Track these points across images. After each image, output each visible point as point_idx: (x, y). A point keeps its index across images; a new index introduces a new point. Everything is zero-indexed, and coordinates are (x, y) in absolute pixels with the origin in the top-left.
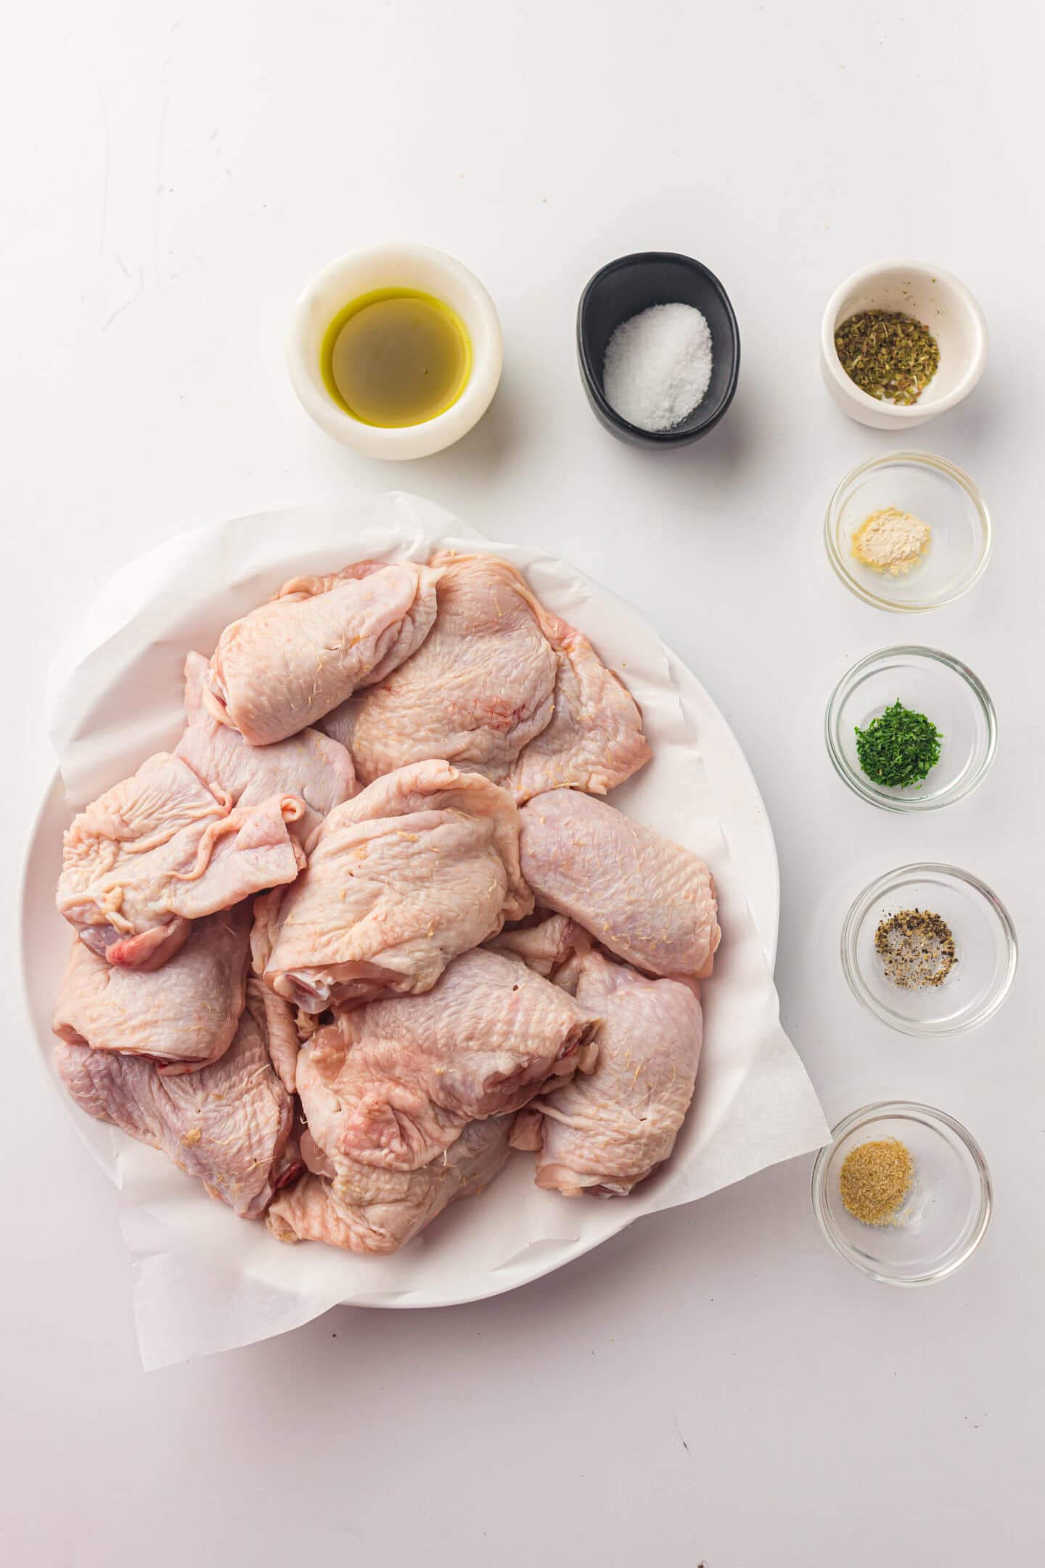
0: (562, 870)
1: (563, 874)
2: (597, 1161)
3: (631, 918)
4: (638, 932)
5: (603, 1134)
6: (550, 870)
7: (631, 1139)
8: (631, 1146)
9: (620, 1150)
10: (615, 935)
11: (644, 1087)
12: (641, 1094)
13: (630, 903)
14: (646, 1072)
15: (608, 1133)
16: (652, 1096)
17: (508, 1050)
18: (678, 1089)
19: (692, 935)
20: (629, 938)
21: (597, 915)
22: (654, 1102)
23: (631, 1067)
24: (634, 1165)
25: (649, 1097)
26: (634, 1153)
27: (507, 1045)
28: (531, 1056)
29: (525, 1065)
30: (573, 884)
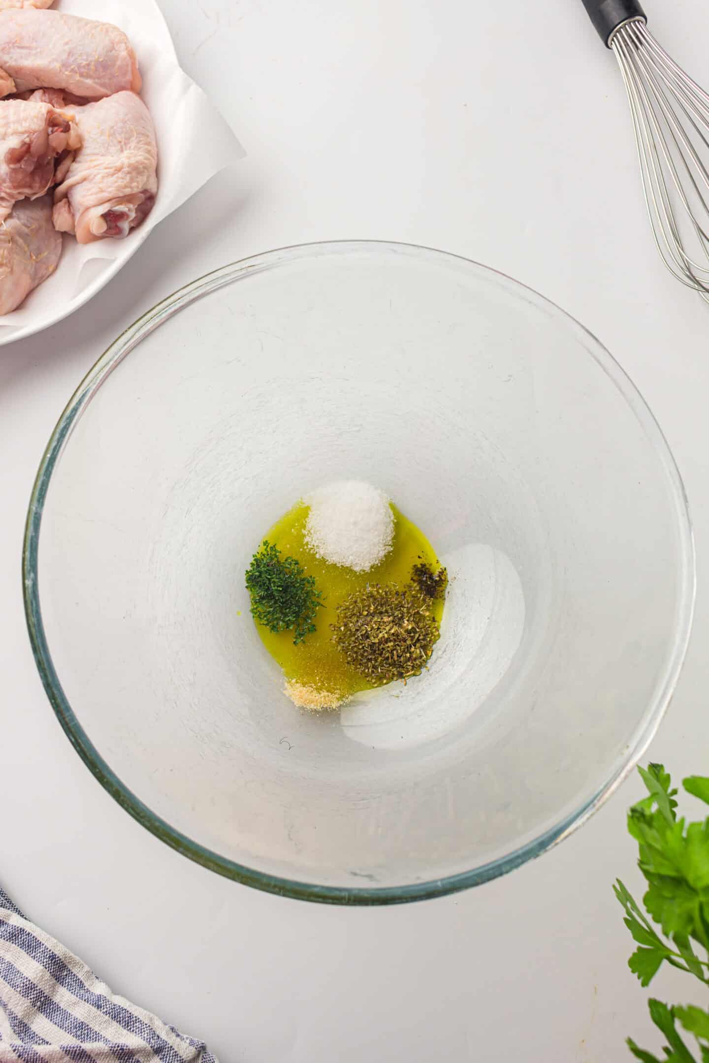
0: (17, 44)
1: (19, 47)
2: (102, 191)
3: (70, 54)
4: (79, 61)
5: (98, 174)
6: (10, 48)
7: (119, 170)
8: (120, 174)
9: (114, 178)
10: (67, 70)
11: (115, 142)
12: (115, 146)
13: (67, 43)
14: (114, 133)
15: (102, 171)
16: (124, 147)
17: (12, 134)
18: (141, 141)
19: (114, 51)
20: (76, 69)
21: (50, 62)
22: (126, 149)
23: (102, 133)
24: (126, 187)
25: (122, 147)
26: (123, 178)
27: (10, 131)
28: (30, 132)
29: (27, 140)
30: (28, 51)
